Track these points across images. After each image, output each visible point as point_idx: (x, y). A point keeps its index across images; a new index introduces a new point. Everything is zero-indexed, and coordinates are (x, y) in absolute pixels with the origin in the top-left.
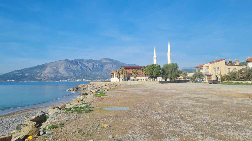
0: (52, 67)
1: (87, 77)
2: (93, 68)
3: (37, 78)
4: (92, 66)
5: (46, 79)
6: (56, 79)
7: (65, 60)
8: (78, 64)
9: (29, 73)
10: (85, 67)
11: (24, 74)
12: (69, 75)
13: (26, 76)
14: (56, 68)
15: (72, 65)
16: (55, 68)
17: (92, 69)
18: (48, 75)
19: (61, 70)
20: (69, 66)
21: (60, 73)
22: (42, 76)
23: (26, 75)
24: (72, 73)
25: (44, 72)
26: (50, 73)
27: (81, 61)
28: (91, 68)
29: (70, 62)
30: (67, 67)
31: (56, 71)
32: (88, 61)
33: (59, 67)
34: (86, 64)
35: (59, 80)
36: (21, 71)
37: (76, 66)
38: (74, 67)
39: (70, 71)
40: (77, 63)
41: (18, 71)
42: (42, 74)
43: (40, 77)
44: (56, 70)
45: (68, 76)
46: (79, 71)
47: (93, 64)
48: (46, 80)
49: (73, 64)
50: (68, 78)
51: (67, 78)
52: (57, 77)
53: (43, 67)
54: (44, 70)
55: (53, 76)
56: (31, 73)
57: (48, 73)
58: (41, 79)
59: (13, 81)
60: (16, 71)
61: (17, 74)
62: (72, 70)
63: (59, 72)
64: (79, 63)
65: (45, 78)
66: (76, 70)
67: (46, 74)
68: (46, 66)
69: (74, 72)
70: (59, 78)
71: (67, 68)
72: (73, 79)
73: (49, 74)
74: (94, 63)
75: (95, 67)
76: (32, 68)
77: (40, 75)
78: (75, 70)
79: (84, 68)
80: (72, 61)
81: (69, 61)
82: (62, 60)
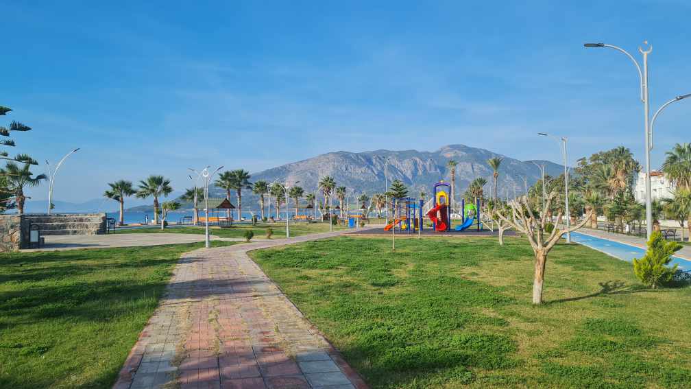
0: (303, 172)
2: (414, 174)
4: (413, 168)
7: (337, 153)
8: (371, 163)
10: (392, 172)
14: (312, 174)
15: (355, 167)
16: (309, 174)
17: (410, 178)
20: (346, 169)
24: (353, 190)
27: (382, 155)
28: (409, 174)
29: (350, 158)
30: (339, 173)
31: (311, 184)
32: (402, 155)
33: (319, 173)
34: (395, 162)
37: (364, 168)
38: (359, 171)
39: (348, 182)
40: (369, 160)
44: (311, 181)
46: (372, 183)
47: (415, 163)
49: (357, 163)
61: (217, 192)
62: (352, 181)
64: (374, 161)
66: (364, 180)
68: (289, 171)
69: (359, 186)
71: (339, 176)
74: (418, 160)
75: (420, 172)
78: (362, 179)
79: (389, 174)
80: (357, 155)
81: (345, 156)
82: (329, 153)
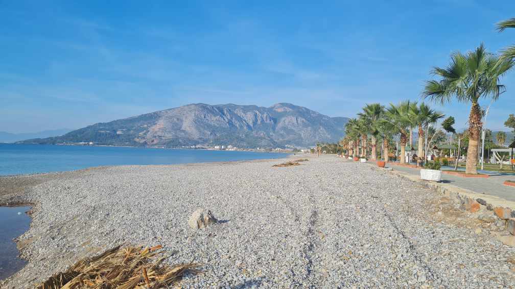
0: (171, 117)
1: (237, 141)
2: (255, 123)
3: (137, 140)
4: (254, 119)
5: (155, 142)
6: (173, 143)
7: (196, 105)
8: (223, 113)
9: (124, 130)
10: (239, 121)
11: (115, 131)
12: (200, 137)
13: (119, 135)
14: (178, 119)
15: (211, 116)
16: (175, 120)
17: (252, 125)
18: (159, 134)
19: (188, 125)
20: (205, 117)
21: (184, 131)
22: (149, 135)
23: (118, 133)
24: (210, 133)
25: (154, 127)
26: (164, 130)
27: (231, 108)
28: (251, 123)
29: (207, 109)
30: (199, 120)
31: (177, 127)
32: (246, 109)
33: (184, 119)
34: (240, 113)
35: (181, 145)
36: (110, 124)
37: (218, 117)
38: (214, 118)
39: (206, 127)
40: (221, 111)
41: (104, 124)
42: (149, 133)
43: (144, 138)
44: (176, 124)
45: (200, 139)
46: (225, 128)
47: (256, 115)
48: (156, 144)
49: (213, 113)
50: (198, 143)
51: (196, 143)
52: (177, 138)
53: (152, 118)
54: (154, 124)
55: (169, 136)
56: (129, 130)
57: (161, 130)
58: (145, 143)
59: (91, 143)
60: (100, 124)
61: (101, 130)
62: (209, 126)
63: (183, 128)
64: (225, 112)
65: (153, 141)
66: (218, 126)
67: (156, 132)
68: (159, 117)
69: (214, 130)
70: (180, 141)
71: (199, 122)
72: (208, 146)
73: (162, 132)
74: (257, 112)
75: (259, 122)
76: (132, 120)
77: (145, 134)
78: (216, 125)
79: (236, 122)
80: (212, 107)
81: (204, 107)
82: (191, 104)
